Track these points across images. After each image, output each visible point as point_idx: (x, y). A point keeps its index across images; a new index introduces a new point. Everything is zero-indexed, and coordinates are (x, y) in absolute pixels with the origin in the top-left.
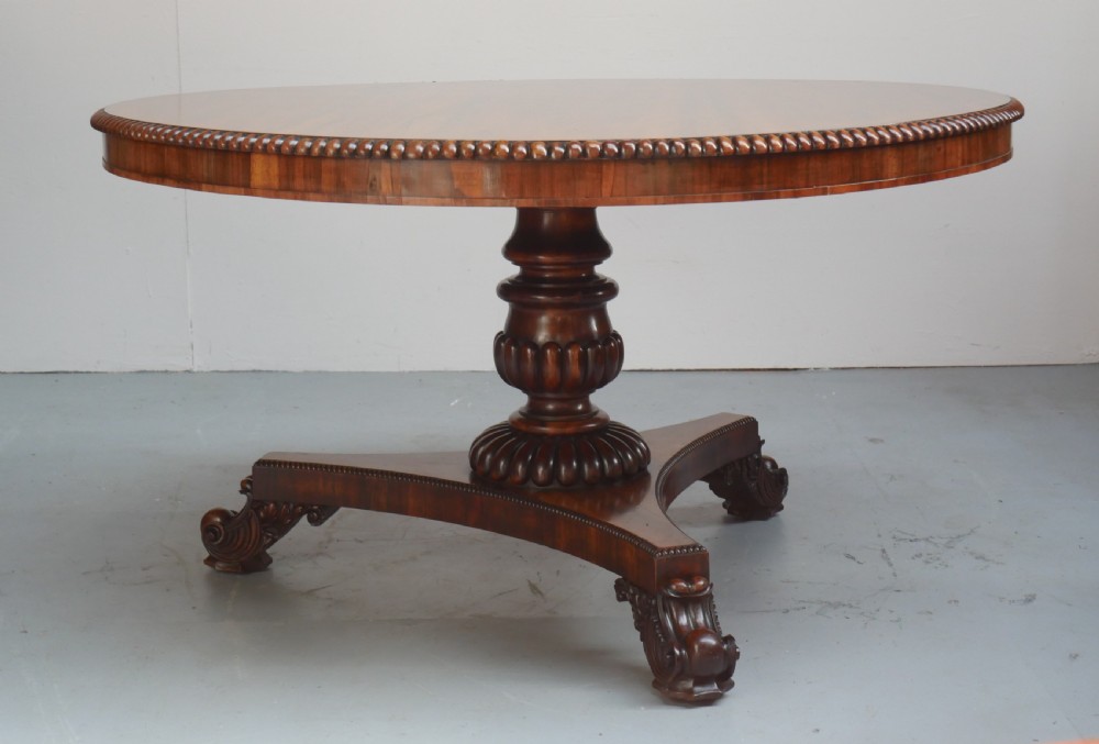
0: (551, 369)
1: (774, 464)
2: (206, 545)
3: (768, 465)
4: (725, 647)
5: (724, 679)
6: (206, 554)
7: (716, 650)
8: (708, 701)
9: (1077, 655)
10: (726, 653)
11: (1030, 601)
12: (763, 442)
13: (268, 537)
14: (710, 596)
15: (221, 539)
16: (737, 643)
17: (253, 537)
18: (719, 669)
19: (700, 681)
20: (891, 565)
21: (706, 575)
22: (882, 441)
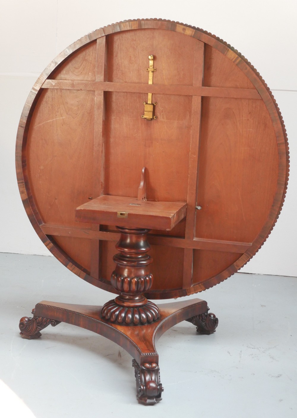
0: (126, 286)
1: (214, 316)
2: (20, 328)
3: (212, 316)
4: (159, 387)
5: (158, 397)
6: (20, 331)
7: (154, 389)
8: (152, 404)
9: (282, 400)
10: (158, 389)
11: (279, 377)
12: (209, 309)
13: (39, 328)
14: (158, 369)
15: (24, 328)
16: (163, 386)
17: (34, 329)
18: (156, 394)
19: (150, 398)
20: (241, 357)
21: (157, 363)
22: (265, 306)
